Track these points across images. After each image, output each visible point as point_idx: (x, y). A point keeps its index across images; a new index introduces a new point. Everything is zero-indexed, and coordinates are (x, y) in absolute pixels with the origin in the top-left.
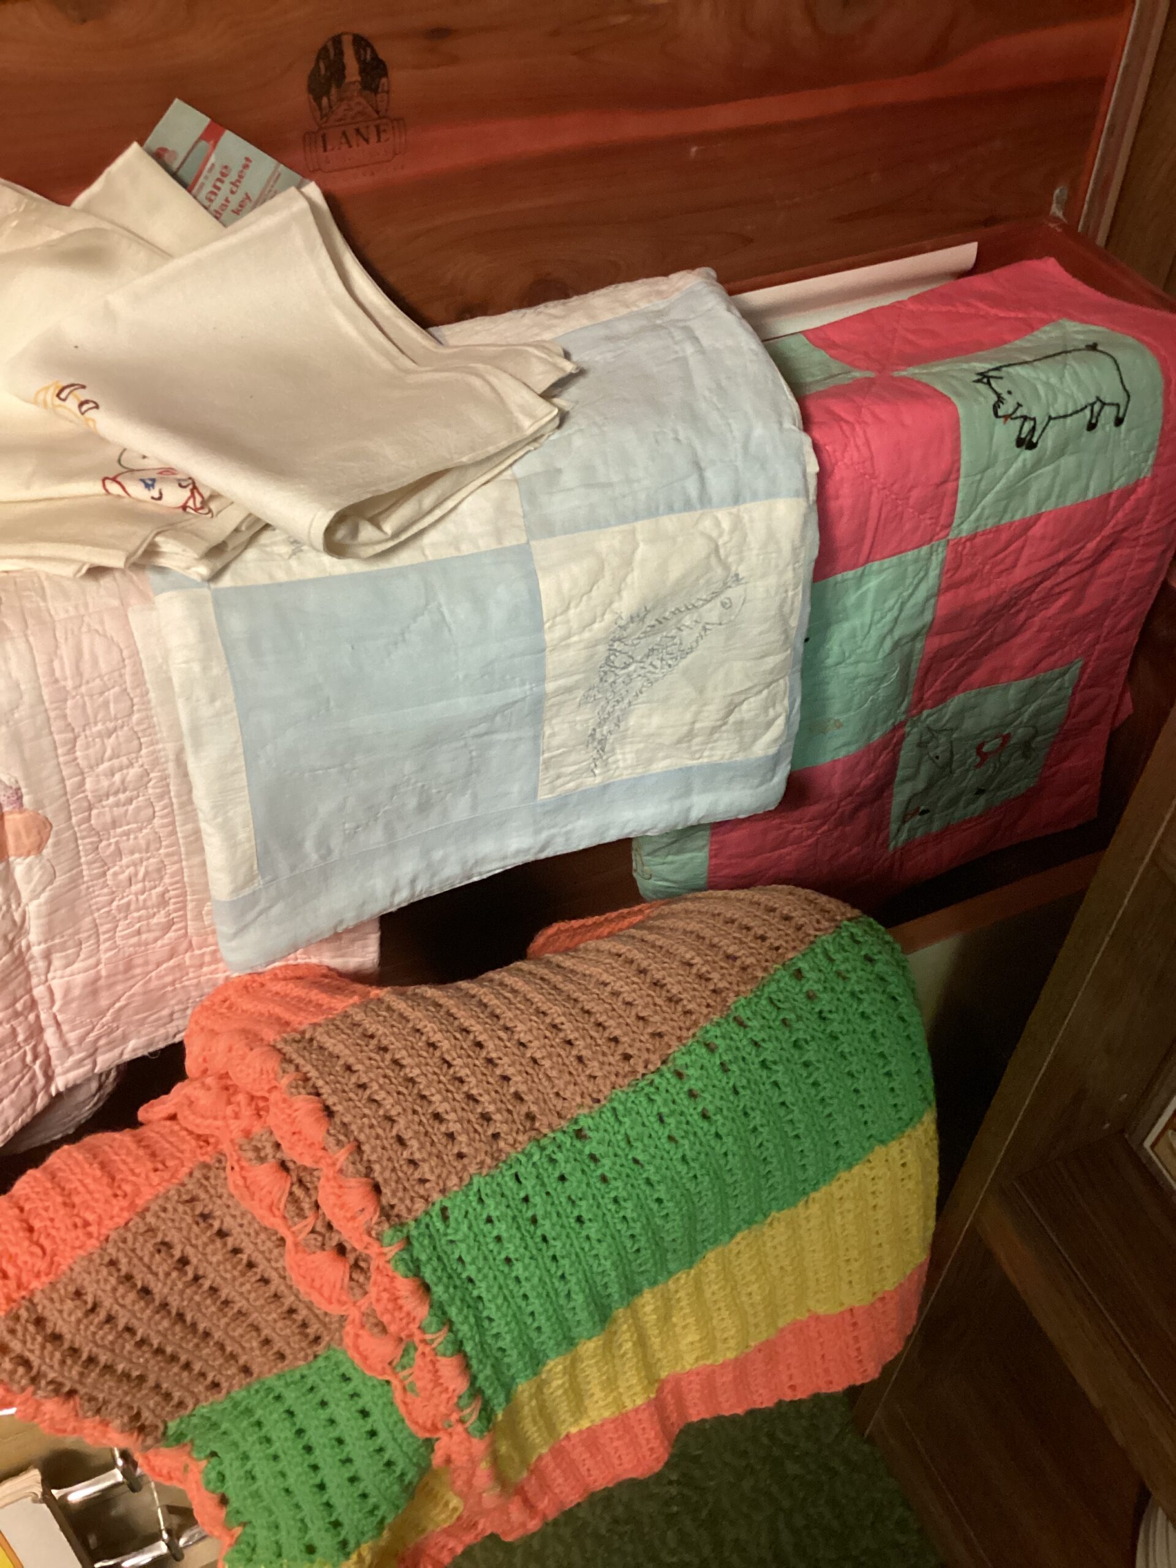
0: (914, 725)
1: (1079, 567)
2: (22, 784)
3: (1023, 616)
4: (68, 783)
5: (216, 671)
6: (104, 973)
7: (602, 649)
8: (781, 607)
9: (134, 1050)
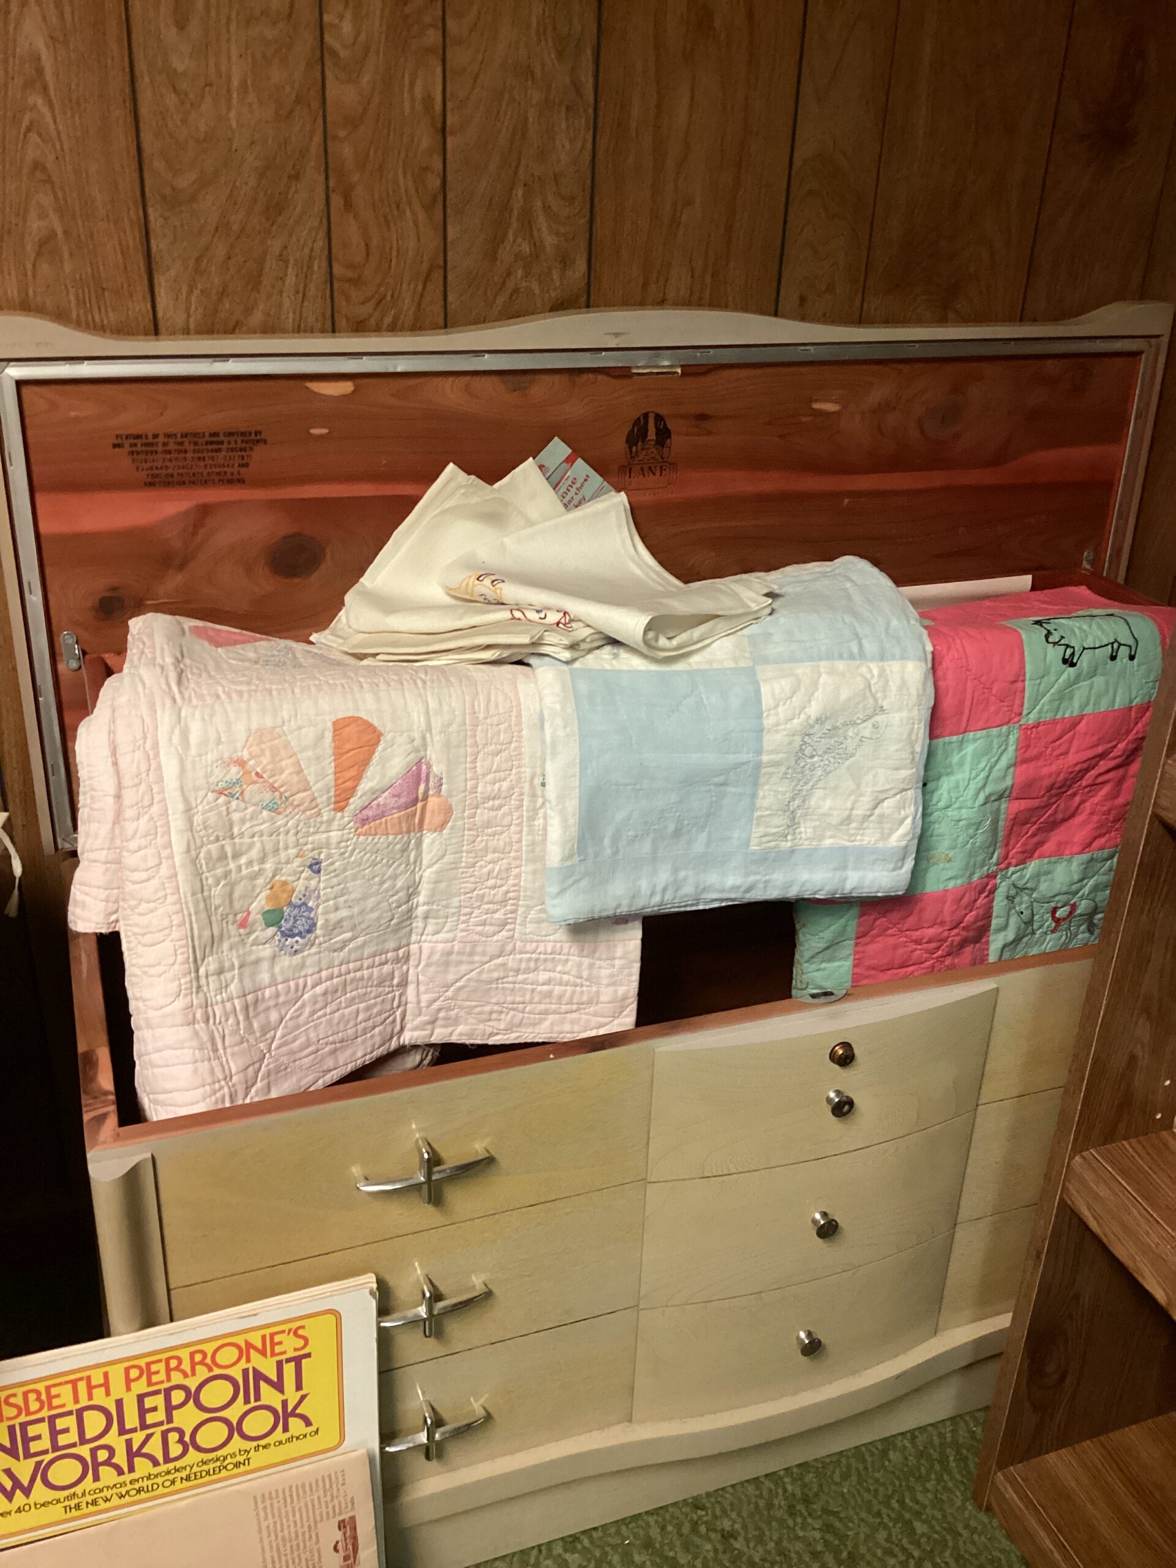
1: (1112, 764)
2: (444, 776)
3: (1077, 799)
4: (469, 783)
5: (569, 710)
6: (456, 949)
7: (798, 740)
8: (910, 734)
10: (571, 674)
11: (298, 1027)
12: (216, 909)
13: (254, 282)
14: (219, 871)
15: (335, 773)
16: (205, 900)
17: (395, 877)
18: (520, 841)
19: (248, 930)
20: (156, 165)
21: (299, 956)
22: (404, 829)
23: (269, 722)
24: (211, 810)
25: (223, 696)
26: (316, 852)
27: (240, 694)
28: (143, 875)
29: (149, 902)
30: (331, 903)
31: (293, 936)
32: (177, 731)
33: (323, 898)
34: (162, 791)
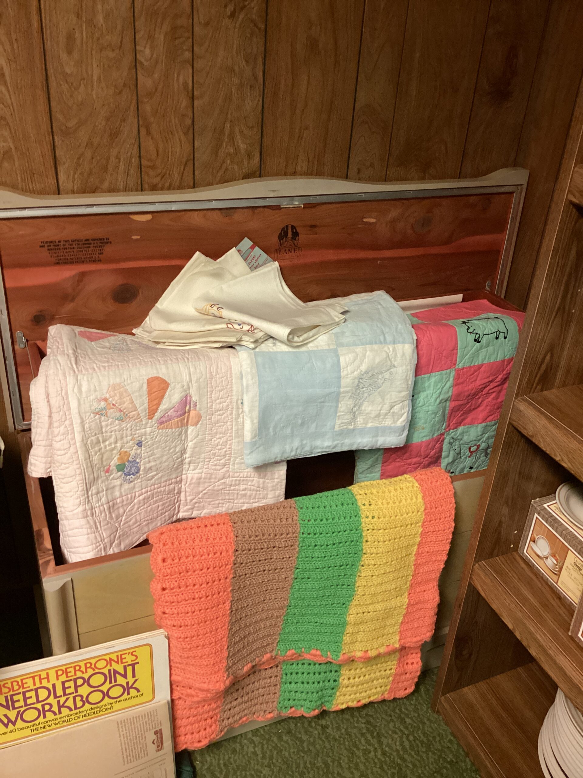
0: (448, 435)
1: (496, 384)
2: (197, 401)
3: (480, 400)
4: (209, 404)
5: (254, 371)
7: (357, 381)
8: (406, 376)
10: (255, 354)
11: (132, 514)
12: (96, 465)
13: (105, 169)
14: (97, 449)
15: (148, 402)
16: (90, 462)
17: (175, 447)
18: (232, 429)
19: (109, 474)
20: (58, 116)
21: (133, 483)
22: (180, 426)
23: (118, 380)
24: (92, 422)
25: (96, 369)
26: (140, 438)
27: (104, 367)
28: (63, 452)
29: (65, 464)
30: (147, 459)
31: (129, 475)
32: (76, 387)
33: (143, 458)
34: (70, 414)
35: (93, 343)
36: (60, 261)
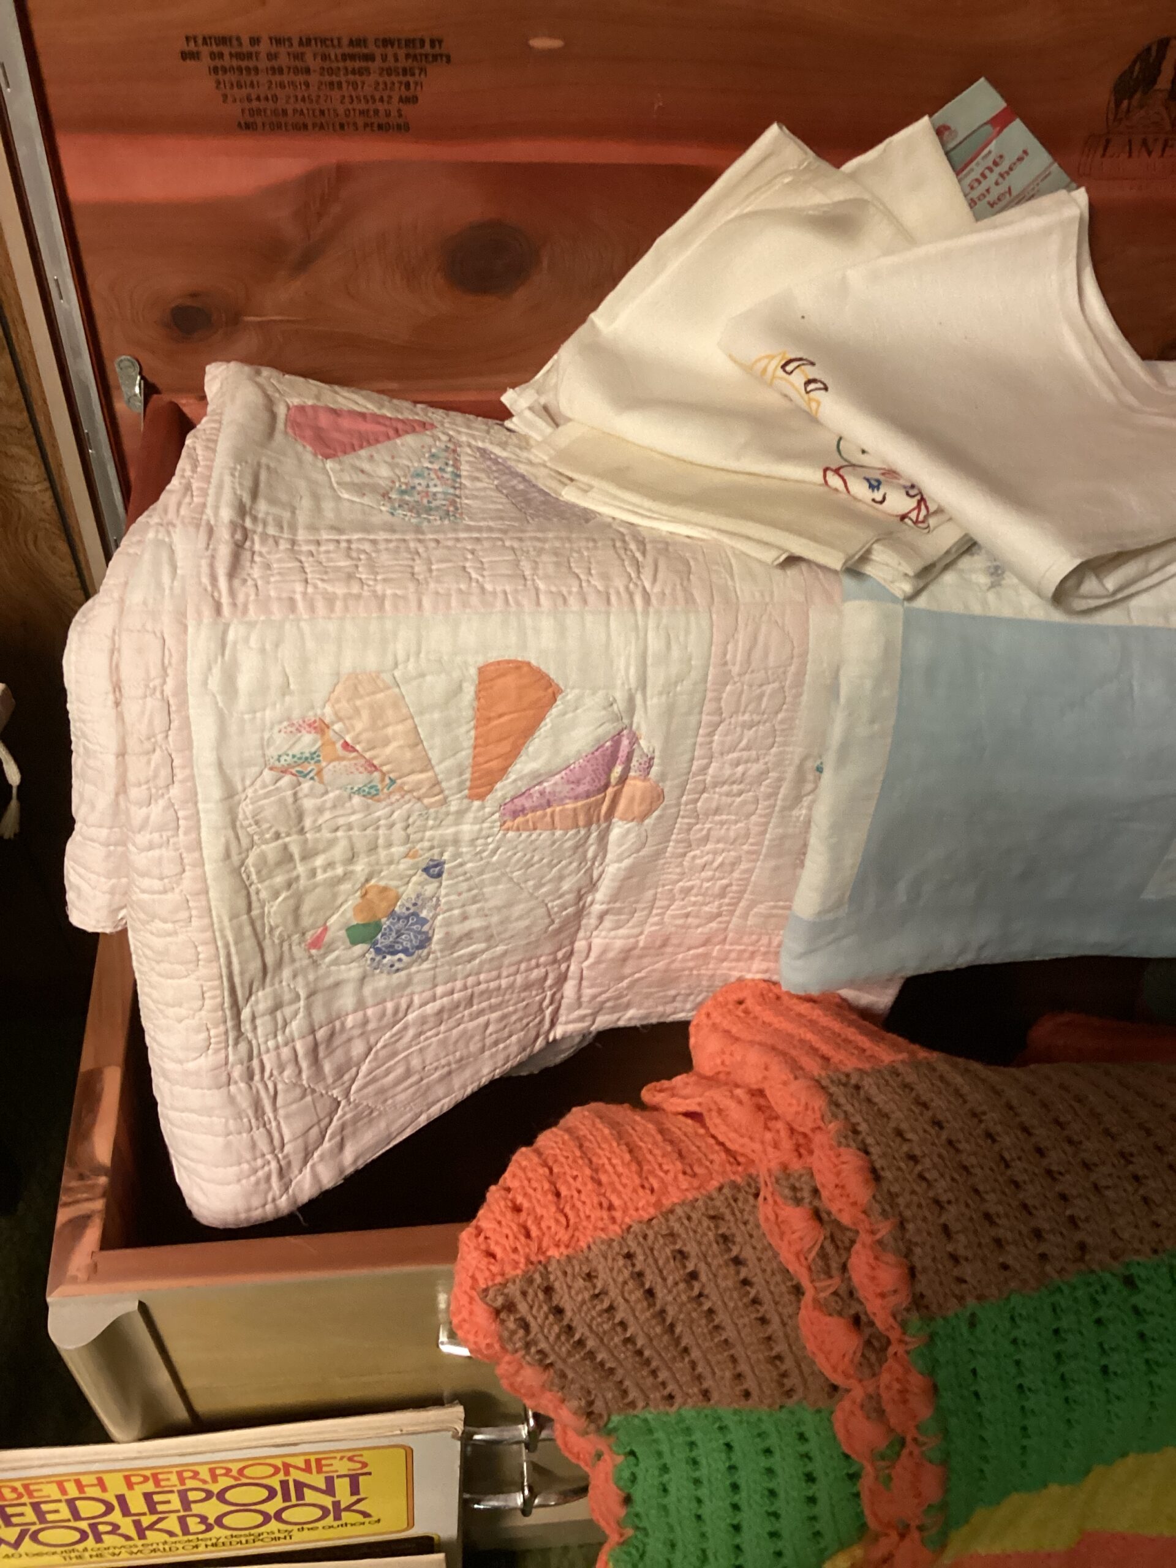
2: (657, 754)
4: (695, 763)
6: (641, 944)
9: (630, 1019)
10: (906, 622)
11: (395, 1054)
12: (272, 930)
14: (279, 879)
15: (475, 747)
16: (252, 923)
17: (561, 878)
19: (322, 951)
21: (403, 973)
22: (581, 823)
23: (372, 661)
24: (267, 796)
26: (436, 851)
28: (157, 884)
29: (165, 921)
30: (456, 912)
31: (393, 953)
32: (216, 670)
33: (443, 907)
34: (189, 763)
35: (329, 464)
36: (259, 120)
